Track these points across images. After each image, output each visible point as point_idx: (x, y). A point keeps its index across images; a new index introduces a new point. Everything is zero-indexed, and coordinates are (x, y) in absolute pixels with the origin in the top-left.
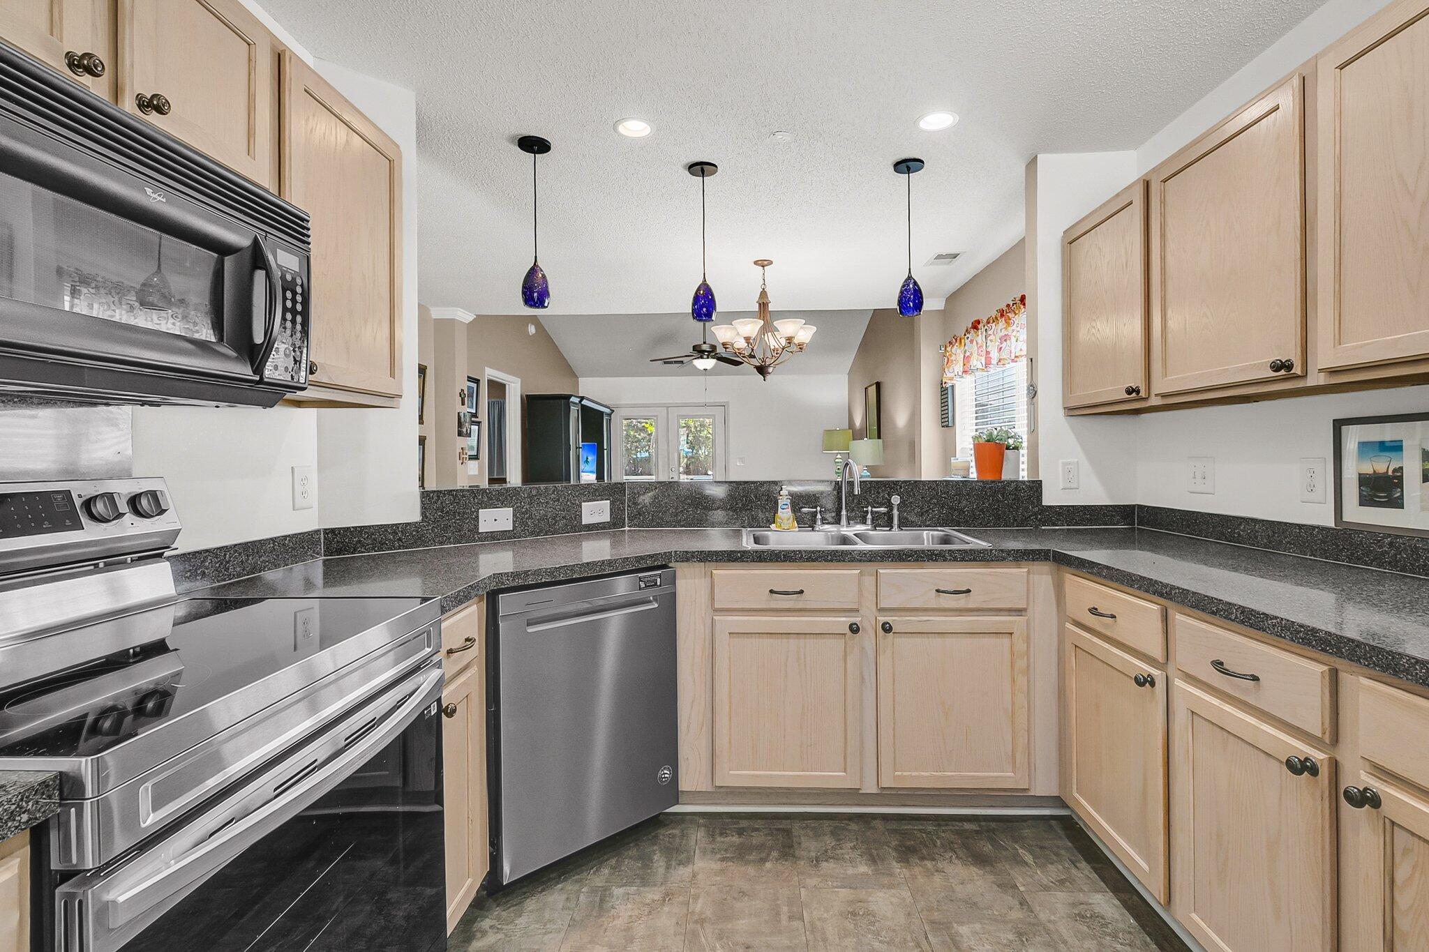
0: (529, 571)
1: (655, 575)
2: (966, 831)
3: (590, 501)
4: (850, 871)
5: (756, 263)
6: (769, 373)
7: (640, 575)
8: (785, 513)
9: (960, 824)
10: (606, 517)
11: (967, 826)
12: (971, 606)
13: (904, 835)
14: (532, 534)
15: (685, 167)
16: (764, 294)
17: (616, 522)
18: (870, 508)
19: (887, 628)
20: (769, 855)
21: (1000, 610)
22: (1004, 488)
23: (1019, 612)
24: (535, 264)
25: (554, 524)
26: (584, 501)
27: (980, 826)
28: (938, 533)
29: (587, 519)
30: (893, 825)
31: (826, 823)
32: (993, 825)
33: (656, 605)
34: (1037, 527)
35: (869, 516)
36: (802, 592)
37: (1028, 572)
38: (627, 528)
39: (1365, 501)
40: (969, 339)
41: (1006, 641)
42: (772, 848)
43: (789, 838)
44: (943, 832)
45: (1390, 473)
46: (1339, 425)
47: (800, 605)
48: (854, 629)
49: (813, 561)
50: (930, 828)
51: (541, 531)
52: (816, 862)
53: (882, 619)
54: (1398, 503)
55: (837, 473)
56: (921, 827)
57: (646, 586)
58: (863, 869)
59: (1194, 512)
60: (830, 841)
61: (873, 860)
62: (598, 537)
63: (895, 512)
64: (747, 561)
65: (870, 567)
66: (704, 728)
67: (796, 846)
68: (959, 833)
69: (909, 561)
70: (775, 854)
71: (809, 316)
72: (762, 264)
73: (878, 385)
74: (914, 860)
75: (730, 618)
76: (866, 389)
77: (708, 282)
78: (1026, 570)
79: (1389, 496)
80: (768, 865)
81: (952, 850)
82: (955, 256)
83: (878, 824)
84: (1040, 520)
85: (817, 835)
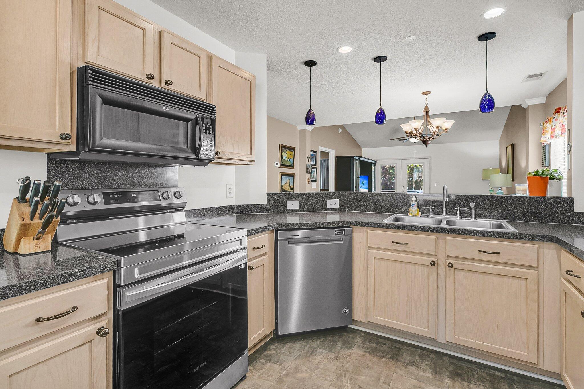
0: (290, 224)
1: (342, 230)
2: (495, 375)
3: (331, 199)
4: (421, 373)
5: (423, 93)
6: (429, 144)
7: (335, 229)
8: (414, 208)
9: (494, 371)
10: (337, 206)
11: (498, 373)
12: (500, 261)
13: (458, 367)
14: (307, 211)
15: (372, 60)
16: (426, 107)
17: (341, 208)
18: (458, 208)
19: (450, 266)
20: (386, 355)
21: (520, 265)
22: (545, 201)
23: (533, 268)
24: (310, 109)
25: (316, 208)
26: (328, 199)
27: (506, 376)
28: (495, 222)
29: (329, 206)
30: (454, 361)
31: (420, 351)
32: (515, 378)
33: (343, 242)
34: (569, 224)
35: (458, 212)
36: (407, 243)
37: (539, 247)
38: (346, 211)
40: (555, 119)
41: (523, 282)
42: (389, 353)
43: (398, 352)
44: (482, 372)
47: (407, 250)
48: (433, 264)
49: (413, 230)
50: (474, 368)
51: (310, 210)
52: (406, 365)
53: (449, 261)
55: (490, 190)
56: (470, 366)
57: (338, 234)
58: (429, 375)
60: (417, 359)
61: (435, 372)
62: (333, 214)
63: (473, 211)
64: (382, 228)
66: (364, 296)
67: (400, 355)
68: (491, 375)
69: (463, 234)
70: (389, 356)
71: (448, 116)
72: (426, 93)
73: (513, 146)
74: (458, 379)
75: (375, 251)
76: (507, 147)
77: (382, 107)
78: (537, 246)
80: (384, 359)
81: (483, 382)
82: (541, 75)
83: (446, 359)
84: (572, 220)
85: (412, 354)
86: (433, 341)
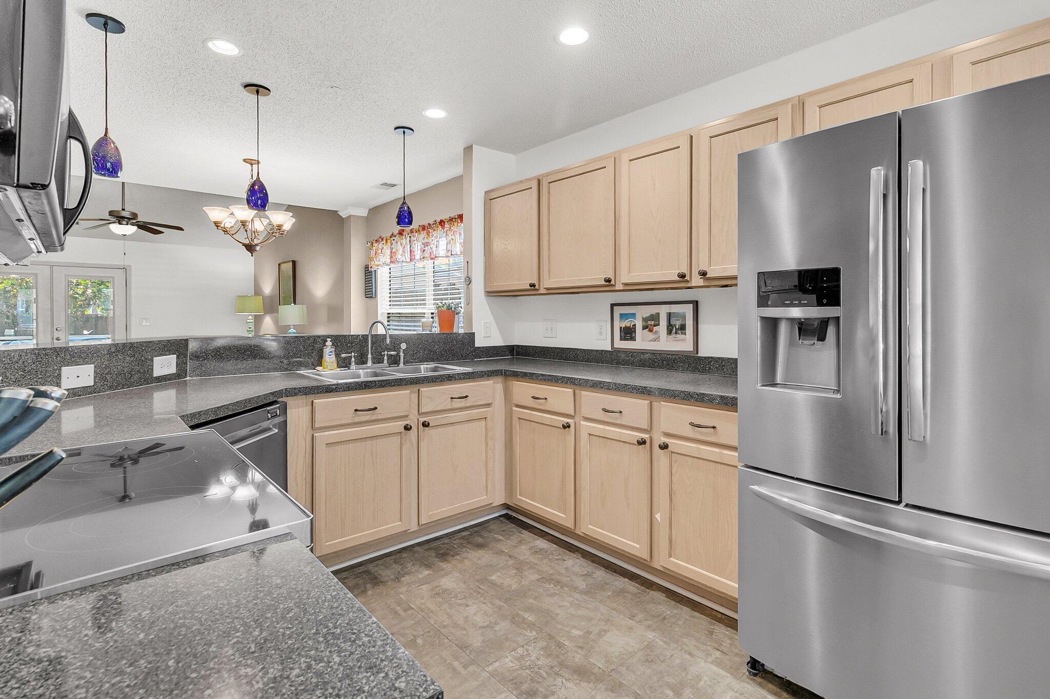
2: (464, 536)
3: (161, 355)
4: (420, 576)
5: (245, 160)
6: (256, 251)
7: (268, 408)
8: (329, 358)
9: (460, 534)
10: (173, 370)
11: (464, 534)
12: (468, 405)
13: (435, 549)
14: (111, 388)
15: (242, 85)
17: (181, 373)
18: (386, 352)
19: (426, 425)
20: (365, 587)
21: (480, 405)
23: (488, 405)
24: (106, 135)
25: (130, 378)
26: (156, 356)
27: (470, 531)
28: (432, 365)
29: (158, 372)
30: (426, 546)
31: (388, 559)
32: (476, 529)
33: (277, 431)
34: (472, 359)
35: (386, 357)
36: (375, 408)
38: (188, 378)
39: (623, 338)
40: (395, 241)
41: (483, 422)
42: (365, 584)
43: (371, 574)
44: (454, 540)
45: (631, 327)
46: (612, 306)
47: (374, 418)
48: (407, 428)
49: (383, 387)
50: (446, 541)
51: (118, 385)
52: (397, 579)
53: (422, 420)
54: (633, 339)
55: (248, 331)
56: (442, 542)
57: (272, 417)
58: (426, 572)
59: (547, 347)
60: (397, 567)
61: (428, 566)
63: (402, 354)
64: (340, 391)
65: (415, 388)
67: (378, 576)
68: (462, 538)
69: (437, 382)
70: (369, 586)
72: (251, 162)
73: (294, 263)
74: (450, 558)
75: (327, 433)
76: (279, 265)
78: (492, 381)
79: (631, 336)
80: (370, 592)
81: (465, 547)
82: (393, 186)
83: (417, 548)
84: (474, 356)
85: (387, 567)
86: (405, 534)
